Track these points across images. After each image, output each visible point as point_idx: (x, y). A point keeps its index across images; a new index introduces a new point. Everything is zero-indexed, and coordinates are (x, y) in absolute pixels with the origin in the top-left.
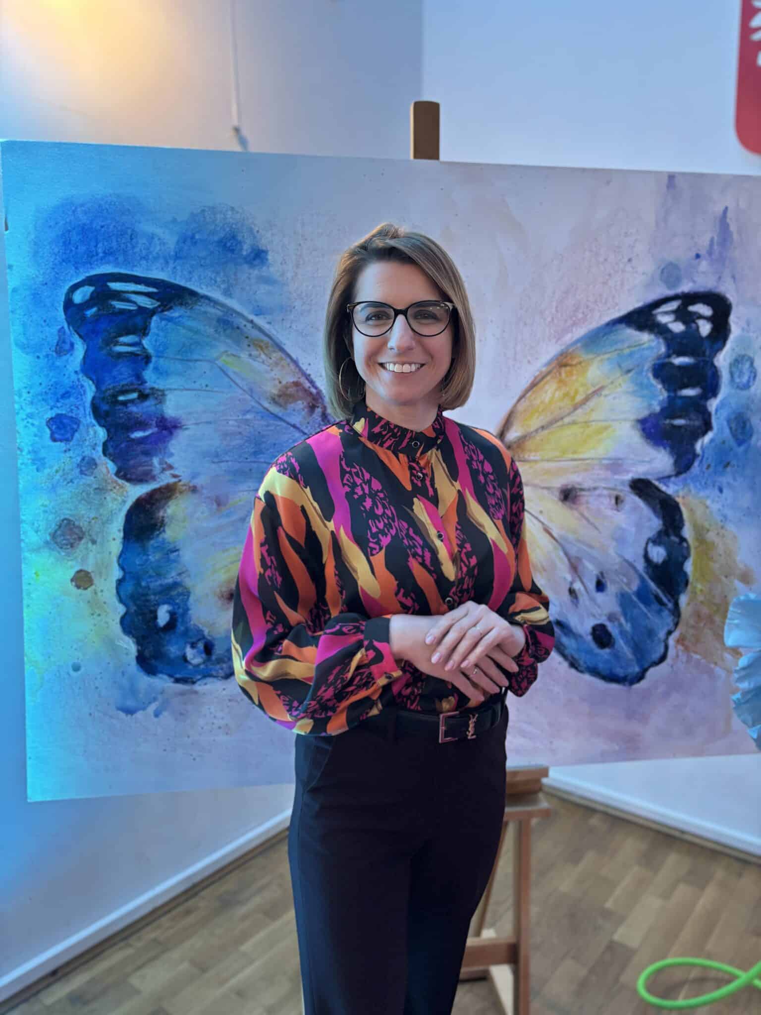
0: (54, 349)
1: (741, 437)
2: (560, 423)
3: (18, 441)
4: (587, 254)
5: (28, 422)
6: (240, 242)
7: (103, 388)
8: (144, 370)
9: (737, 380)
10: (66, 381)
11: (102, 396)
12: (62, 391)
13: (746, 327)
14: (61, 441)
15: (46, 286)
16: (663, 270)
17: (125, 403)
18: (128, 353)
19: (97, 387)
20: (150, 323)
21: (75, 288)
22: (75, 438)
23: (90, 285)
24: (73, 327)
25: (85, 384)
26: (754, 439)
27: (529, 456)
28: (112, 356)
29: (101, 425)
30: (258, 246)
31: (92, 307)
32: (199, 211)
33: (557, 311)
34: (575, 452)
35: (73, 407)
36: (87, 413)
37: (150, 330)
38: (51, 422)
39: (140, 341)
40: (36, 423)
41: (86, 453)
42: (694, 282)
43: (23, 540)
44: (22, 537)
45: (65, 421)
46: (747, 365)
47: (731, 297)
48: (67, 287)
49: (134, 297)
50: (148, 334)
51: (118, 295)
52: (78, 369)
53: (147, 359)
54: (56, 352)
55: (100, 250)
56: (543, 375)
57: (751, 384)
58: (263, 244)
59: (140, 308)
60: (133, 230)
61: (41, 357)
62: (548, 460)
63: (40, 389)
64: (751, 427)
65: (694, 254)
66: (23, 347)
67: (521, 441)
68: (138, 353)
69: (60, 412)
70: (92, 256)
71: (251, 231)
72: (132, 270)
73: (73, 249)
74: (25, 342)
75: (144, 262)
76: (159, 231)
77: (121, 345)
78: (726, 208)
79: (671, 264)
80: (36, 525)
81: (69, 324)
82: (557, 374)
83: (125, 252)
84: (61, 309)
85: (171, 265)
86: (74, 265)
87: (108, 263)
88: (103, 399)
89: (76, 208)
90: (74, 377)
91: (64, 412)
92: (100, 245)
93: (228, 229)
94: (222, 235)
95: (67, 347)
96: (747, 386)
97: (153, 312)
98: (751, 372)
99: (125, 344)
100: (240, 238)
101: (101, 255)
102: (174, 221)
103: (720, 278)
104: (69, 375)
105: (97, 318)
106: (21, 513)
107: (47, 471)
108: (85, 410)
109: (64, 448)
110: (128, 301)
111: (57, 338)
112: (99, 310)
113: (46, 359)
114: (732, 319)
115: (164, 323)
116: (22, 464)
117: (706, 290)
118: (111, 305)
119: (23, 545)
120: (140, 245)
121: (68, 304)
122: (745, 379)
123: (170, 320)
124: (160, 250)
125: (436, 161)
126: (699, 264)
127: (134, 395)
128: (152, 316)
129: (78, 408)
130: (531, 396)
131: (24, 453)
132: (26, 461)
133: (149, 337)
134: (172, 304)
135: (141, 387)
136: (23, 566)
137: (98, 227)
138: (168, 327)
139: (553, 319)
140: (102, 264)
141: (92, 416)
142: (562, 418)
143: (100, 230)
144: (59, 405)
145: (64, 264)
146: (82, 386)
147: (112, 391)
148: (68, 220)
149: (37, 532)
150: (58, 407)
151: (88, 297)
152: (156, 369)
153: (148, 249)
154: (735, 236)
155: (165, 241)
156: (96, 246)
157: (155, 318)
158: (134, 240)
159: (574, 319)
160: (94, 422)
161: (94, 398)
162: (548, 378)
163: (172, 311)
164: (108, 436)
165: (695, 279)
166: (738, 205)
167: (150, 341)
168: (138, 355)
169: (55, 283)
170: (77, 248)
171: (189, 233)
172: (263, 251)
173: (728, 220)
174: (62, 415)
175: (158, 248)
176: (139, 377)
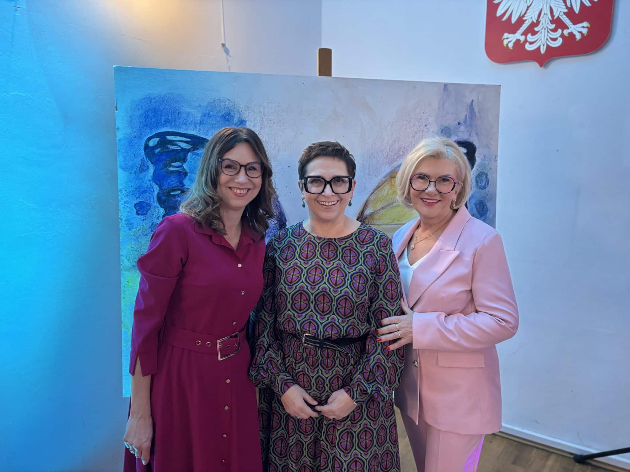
0: (138, 169)
1: (482, 213)
2: (391, 206)
3: (120, 215)
4: (405, 122)
5: (125, 205)
6: (233, 117)
7: (163, 188)
8: (184, 179)
9: (480, 185)
10: (145, 185)
11: (162, 192)
12: (143, 190)
13: (483, 158)
14: (141, 215)
15: (135, 138)
16: (442, 130)
17: (174, 196)
18: (176, 171)
19: (160, 188)
20: (187, 156)
21: (150, 139)
22: (148, 214)
23: (157, 137)
24: (148, 158)
25: (154, 186)
26: (488, 214)
27: (376, 222)
28: (168, 173)
29: (161, 207)
30: (241, 118)
31: (158, 148)
32: (212, 101)
33: (390, 150)
34: (398, 220)
35: (148, 198)
36: (155, 201)
37: (187, 159)
38: (136, 205)
39: (182, 165)
40: (129, 206)
41: (154, 221)
42: (458, 136)
43: (121, 265)
44: (121, 263)
45: (144, 205)
46: (484, 177)
47: (476, 143)
48: (146, 138)
49: (179, 143)
50: (186, 161)
51: (171, 142)
52: (150, 179)
53: (186, 174)
54: (139, 170)
55: (163, 121)
56: (383, 182)
57: (486, 186)
58: (244, 117)
59: (182, 148)
60: (179, 111)
61: (132, 173)
62: (385, 224)
63: (132, 189)
64: (487, 208)
65: (457, 123)
66: (124, 169)
67: (372, 215)
68: (181, 171)
69: (141, 200)
70: (159, 123)
71: (238, 110)
72: (179, 130)
73: (150, 120)
74: (125, 166)
75: (184, 126)
76: (192, 111)
77: (172, 167)
78: (473, 100)
79: (446, 127)
80: (128, 257)
81: (146, 156)
82: (390, 181)
83: (175, 121)
84: (143, 149)
85: (198, 128)
86: (150, 128)
87: (167, 126)
88: (163, 194)
89: (151, 100)
90: (148, 183)
91: (143, 200)
92: (163, 118)
93: (226, 110)
94: (223, 113)
95: (145, 168)
96: (484, 188)
97: (189, 151)
98: (486, 180)
99: (174, 166)
100: (232, 114)
101: (163, 123)
102: (200, 105)
103: (470, 134)
104: (146, 181)
105: (160, 154)
106: (121, 251)
107: (133, 230)
108: (154, 200)
109: (143, 219)
110: (176, 145)
111: (140, 163)
112: (162, 150)
113: (135, 174)
114: (477, 154)
115: (194, 156)
116: (122, 226)
117: (464, 140)
118: (168, 147)
119: (121, 267)
120: (182, 118)
121: (146, 147)
122: (483, 184)
123: (197, 154)
124: (192, 120)
125: (330, 77)
126: (460, 127)
127: (179, 192)
128: (188, 153)
129: (150, 199)
130: (377, 192)
131: (123, 221)
132: (123, 225)
133: (186, 163)
134: (198, 147)
135: (182, 188)
136: (122, 278)
137: (162, 109)
138: (196, 158)
139: (387, 154)
140: (163, 127)
141: (157, 202)
142: (392, 204)
143: (163, 111)
144: (141, 197)
145: (145, 127)
146: (153, 187)
147: (167, 190)
148: (147, 106)
149: (128, 261)
150: (140, 198)
151: (156, 143)
152: (190, 179)
153: (187, 119)
154: (477, 114)
155: (195, 116)
156: (161, 118)
157: (189, 154)
158: (180, 115)
159: (398, 154)
160: (158, 205)
161: (158, 193)
162: (386, 183)
163: (198, 150)
164: (165, 212)
165: (459, 135)
166: (478, 99)
167: (187, 165)
168: (181, 172)
169: (140, 136)
170: (151, 119)
171: (207, 112)
172: (244, 121)
173: (474, 107)
174: (142, 201)
175: (191, 119)
176: (181, 183)
